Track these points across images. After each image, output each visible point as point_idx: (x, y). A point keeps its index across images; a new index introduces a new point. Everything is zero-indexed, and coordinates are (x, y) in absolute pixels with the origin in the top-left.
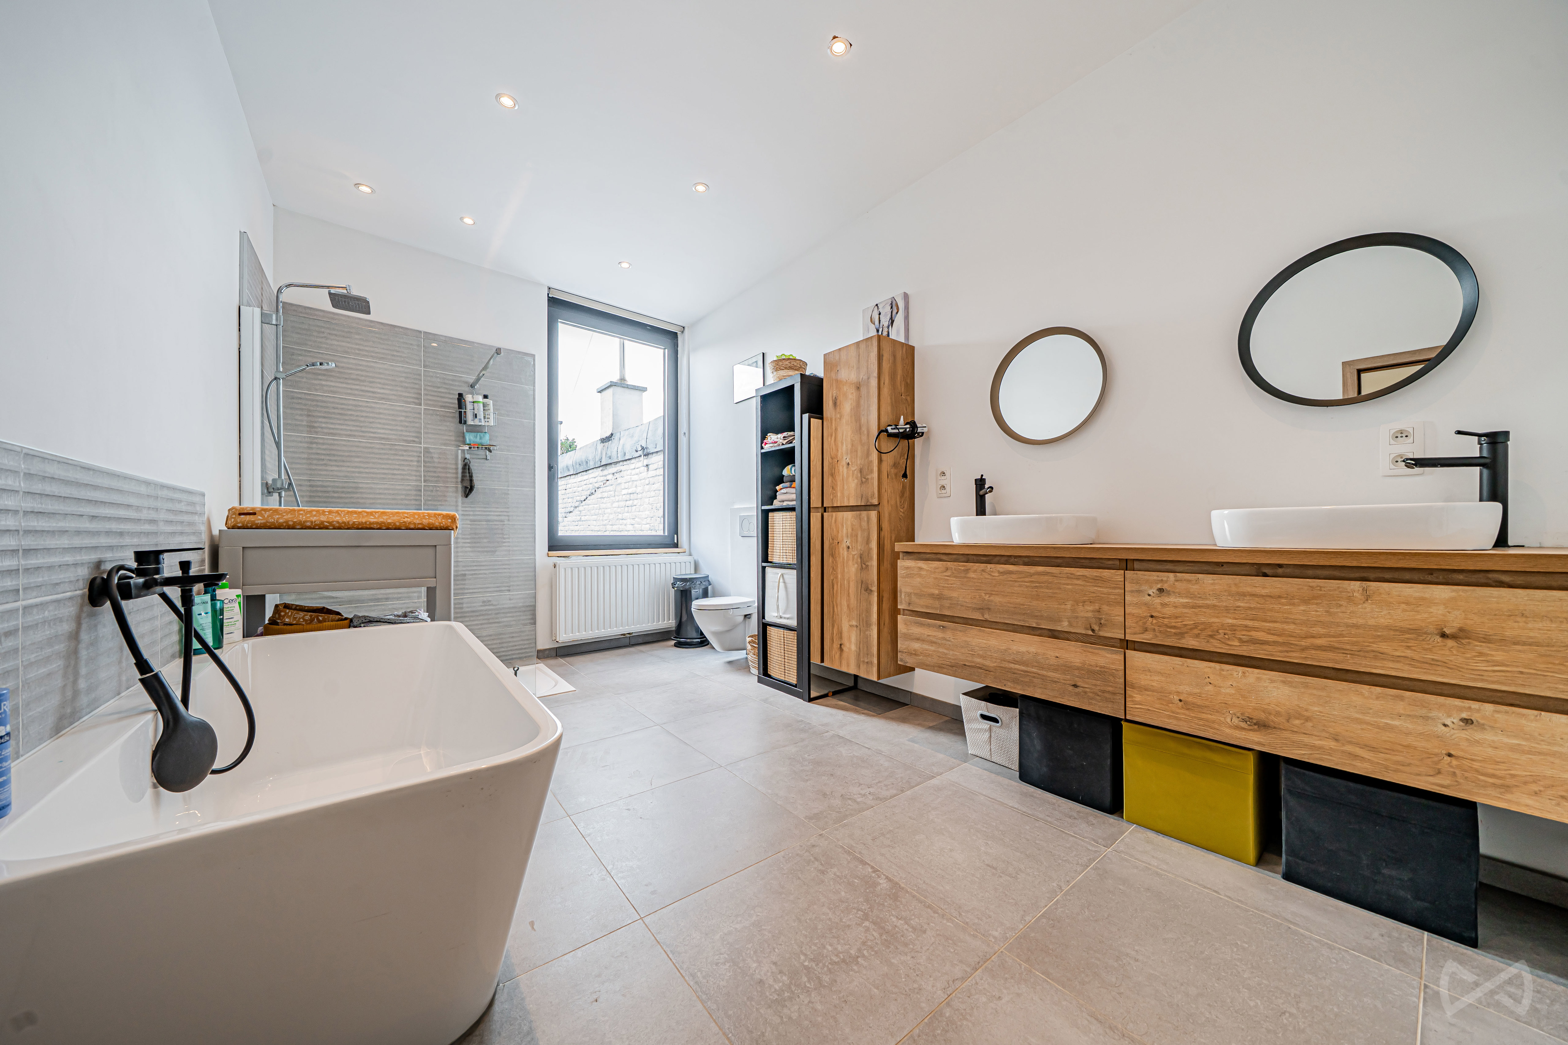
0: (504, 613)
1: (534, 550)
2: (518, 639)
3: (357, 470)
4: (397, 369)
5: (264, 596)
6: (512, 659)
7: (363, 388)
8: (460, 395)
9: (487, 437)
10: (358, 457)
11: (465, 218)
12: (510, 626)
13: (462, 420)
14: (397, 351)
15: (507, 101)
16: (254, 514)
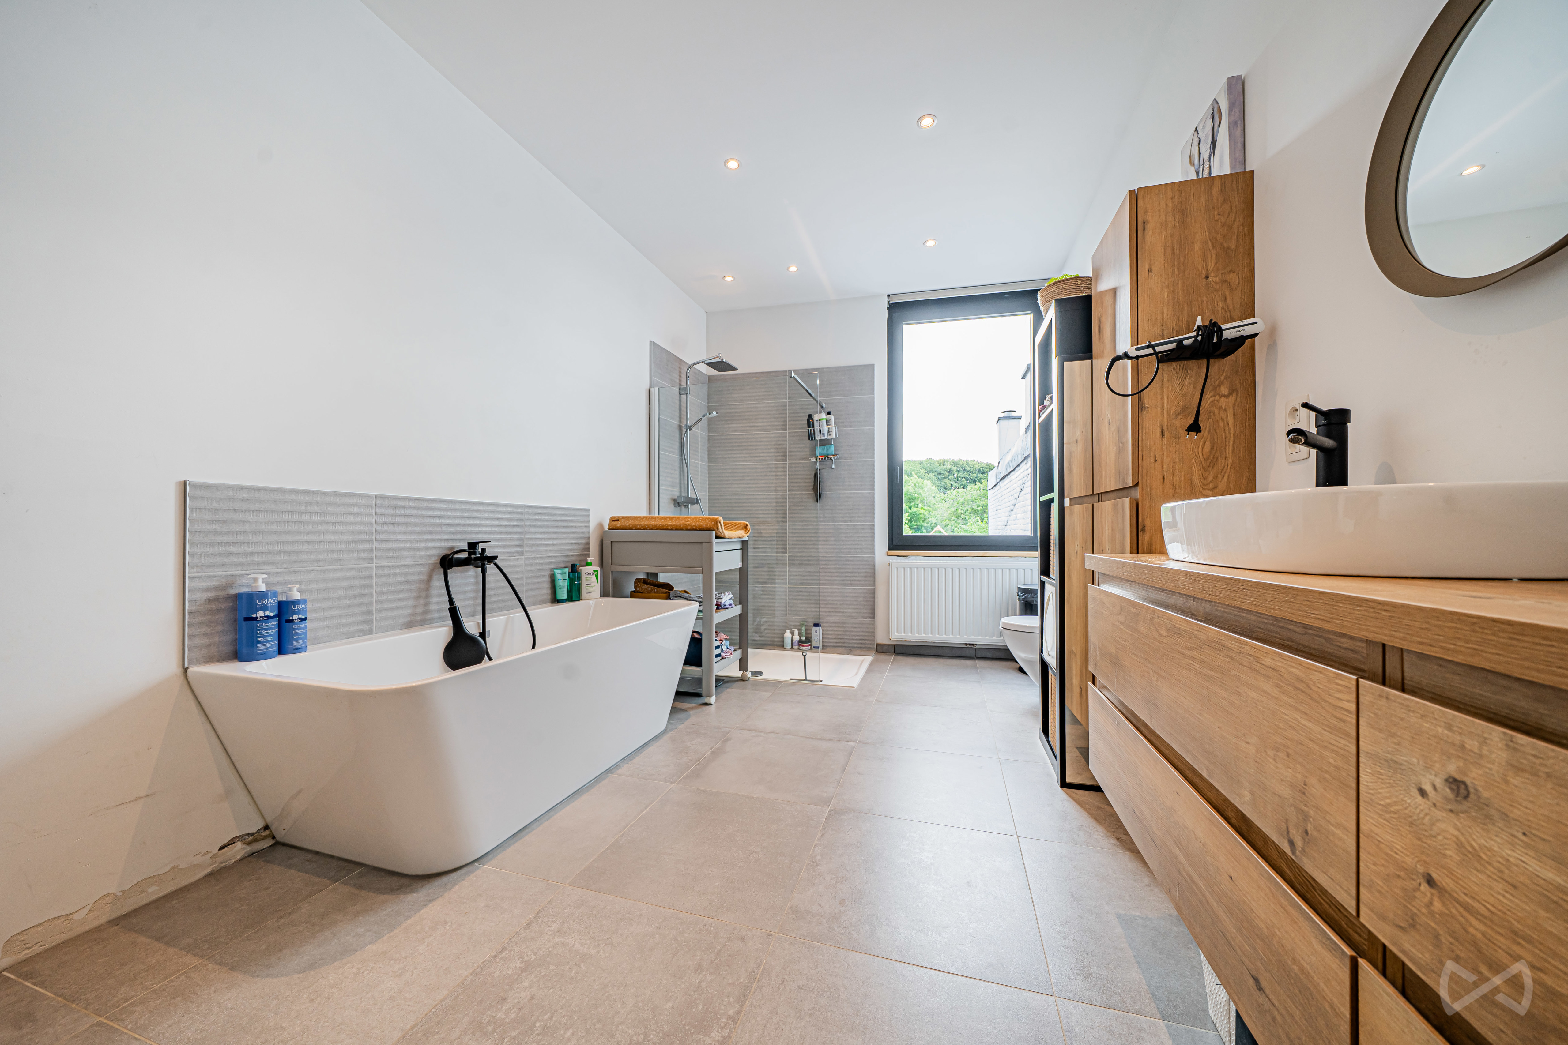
0: (847, 604)
1: (874, 549)
2: (859, 630)
3: (748, 486)
4: (772, 405)
5: (657, 573)
6: (854, 647)
7: (752, 425)
8: (810, 416)
9: (832, 448)
10: (749, 476)
11: (789, 267)
12: (852, 617)
13: (811, 438)
14: (771, 391)
15: (733, 165)
16: (618, 520)
